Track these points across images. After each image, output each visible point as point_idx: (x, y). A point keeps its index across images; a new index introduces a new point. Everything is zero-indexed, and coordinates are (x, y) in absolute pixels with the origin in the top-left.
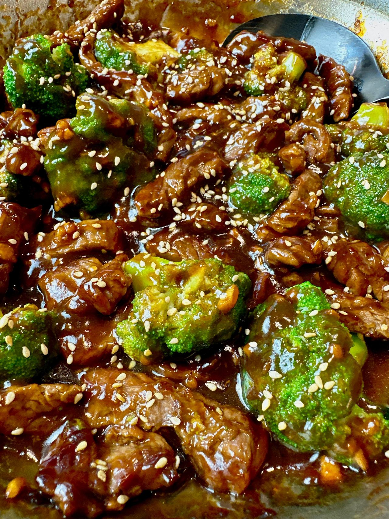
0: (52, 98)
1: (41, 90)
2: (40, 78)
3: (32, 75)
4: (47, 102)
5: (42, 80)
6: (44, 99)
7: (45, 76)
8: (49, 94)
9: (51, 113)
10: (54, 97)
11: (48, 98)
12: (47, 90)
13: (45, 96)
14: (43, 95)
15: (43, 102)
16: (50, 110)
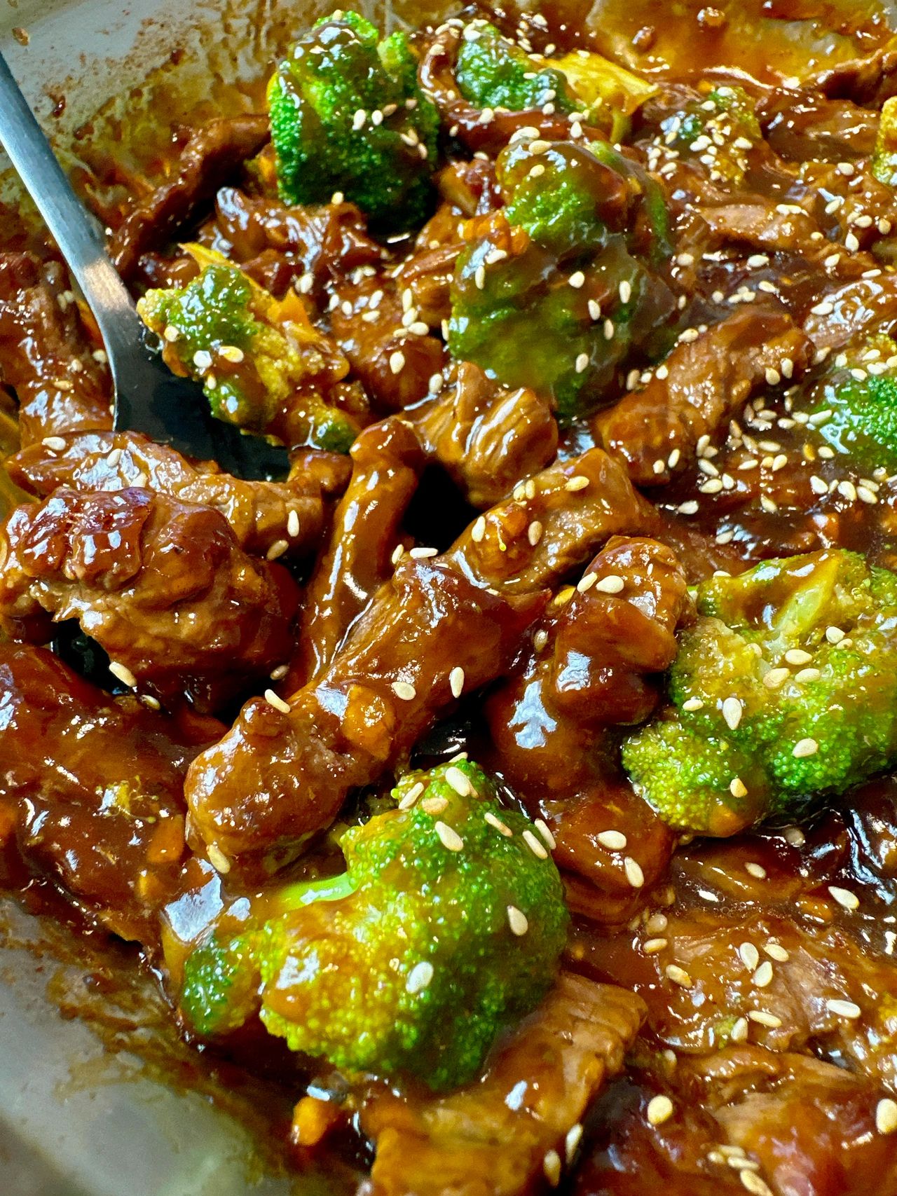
0: (377, 162)
1: (354, 142)
2: (353, 113)
3: (336, 107)
4: (365, 173)
5: (359, 118)
6: (361, 163)
7: (365, 108)
8: (373, 152)
9: (371, 200)
10: (382, 159)
11: (371, 163)
12: (369, 141)
13: (364, 158)
14: (359, 154)
15: (358, 171)
16: (368, 193)
